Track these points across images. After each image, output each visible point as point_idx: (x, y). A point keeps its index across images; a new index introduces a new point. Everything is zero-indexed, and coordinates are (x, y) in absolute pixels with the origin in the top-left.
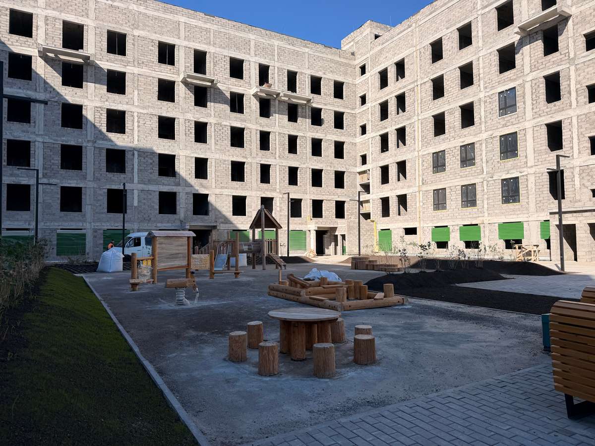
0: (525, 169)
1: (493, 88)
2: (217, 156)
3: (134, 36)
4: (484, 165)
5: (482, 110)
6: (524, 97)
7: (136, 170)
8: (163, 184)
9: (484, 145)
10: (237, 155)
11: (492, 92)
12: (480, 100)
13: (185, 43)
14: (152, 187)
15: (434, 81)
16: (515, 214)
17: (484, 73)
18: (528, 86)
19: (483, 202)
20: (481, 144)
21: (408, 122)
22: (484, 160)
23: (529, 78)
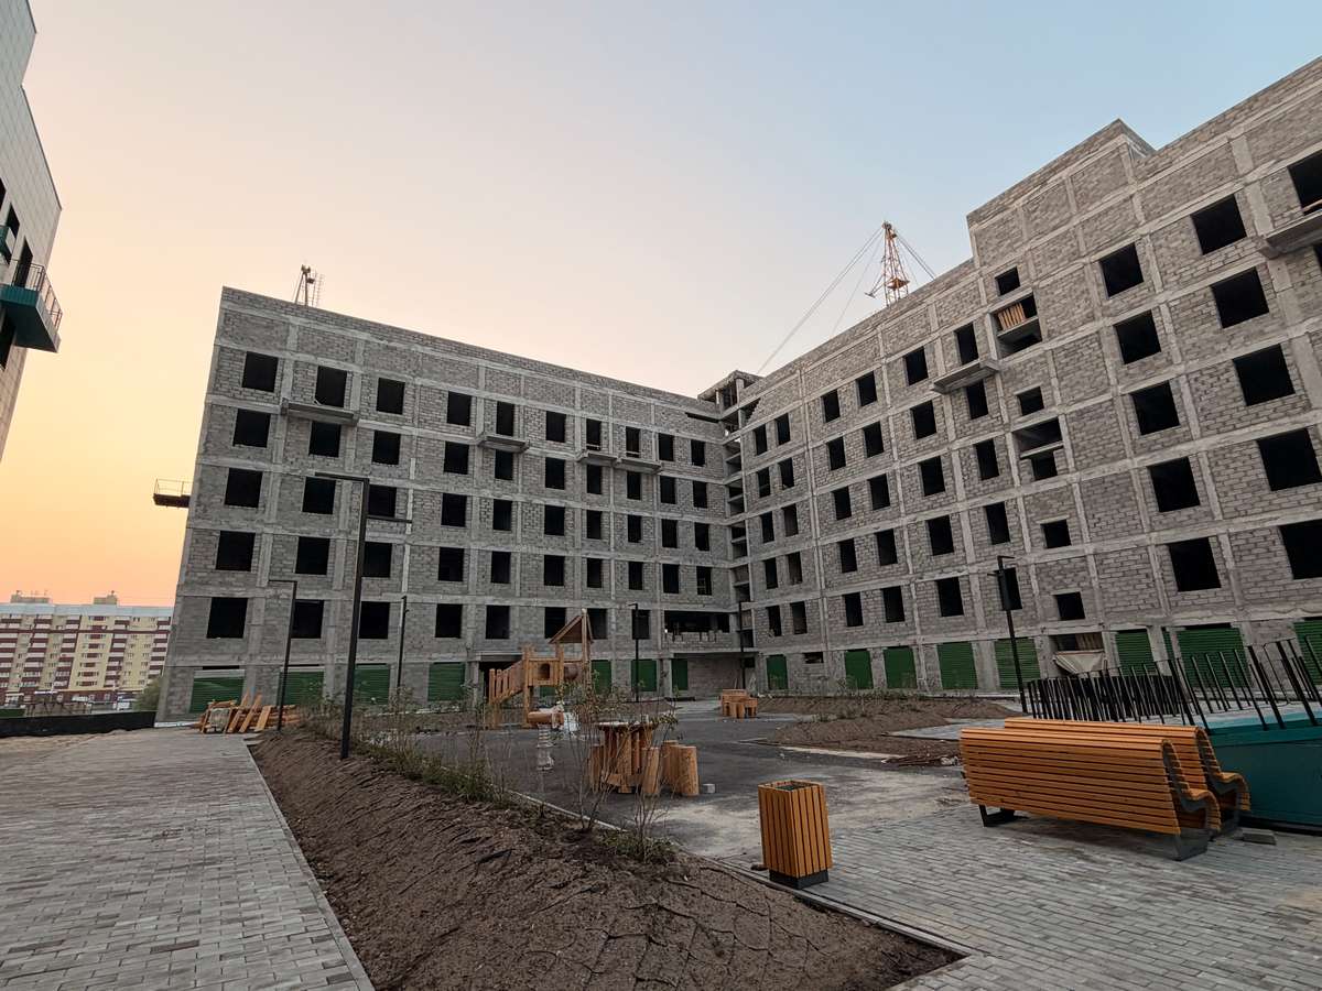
0: (965, 567)
1: (910, 457)
2: (524, 549)
3: (415, 385)
4: (909, 561)
5: (899, 485)
6: (952, 471)
7: (406, 573)
8: (445, 593)
9: (906, 533)
10: (553, 547)
11: (909, 463)
12: (894, 473)
13: (486, 394)
14: (427, 598)
15: (830, 445)
16: (957, 631)
17: (897, 437)
18: (955, 456)
19: (912, 612)
20: (902, 532)
21: (799, 499)
22: (908, 554)
23: (957, 445)
